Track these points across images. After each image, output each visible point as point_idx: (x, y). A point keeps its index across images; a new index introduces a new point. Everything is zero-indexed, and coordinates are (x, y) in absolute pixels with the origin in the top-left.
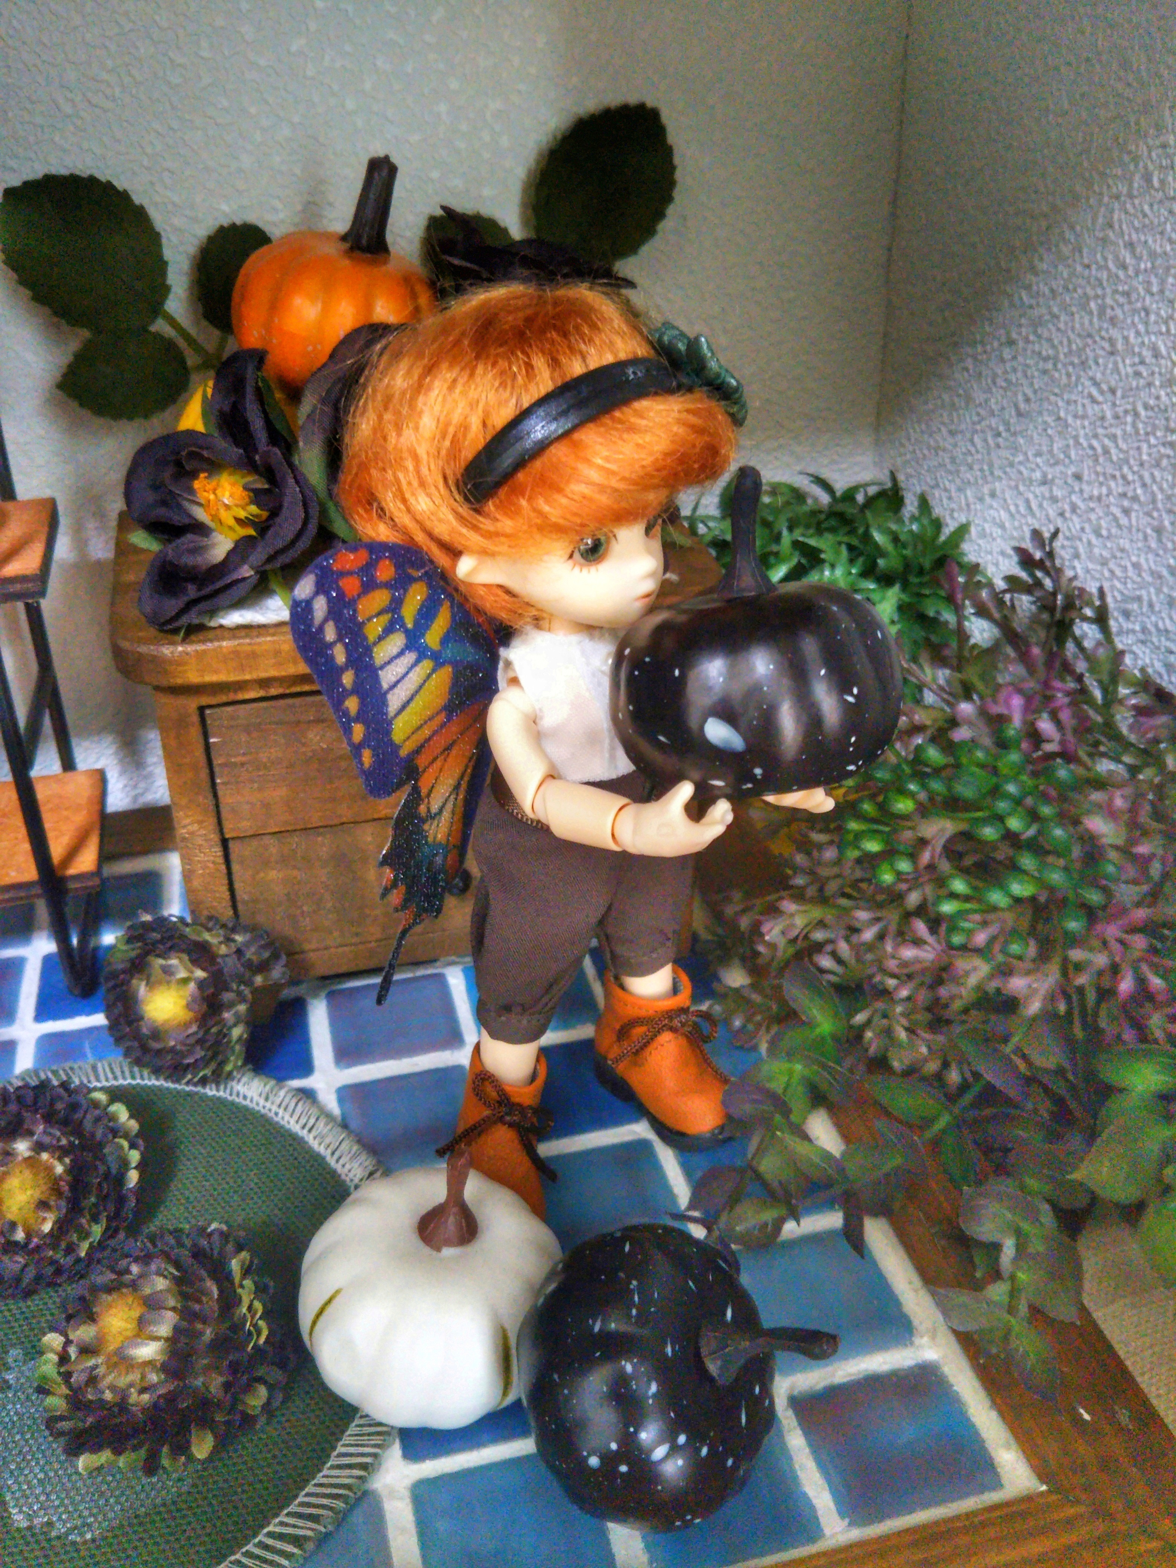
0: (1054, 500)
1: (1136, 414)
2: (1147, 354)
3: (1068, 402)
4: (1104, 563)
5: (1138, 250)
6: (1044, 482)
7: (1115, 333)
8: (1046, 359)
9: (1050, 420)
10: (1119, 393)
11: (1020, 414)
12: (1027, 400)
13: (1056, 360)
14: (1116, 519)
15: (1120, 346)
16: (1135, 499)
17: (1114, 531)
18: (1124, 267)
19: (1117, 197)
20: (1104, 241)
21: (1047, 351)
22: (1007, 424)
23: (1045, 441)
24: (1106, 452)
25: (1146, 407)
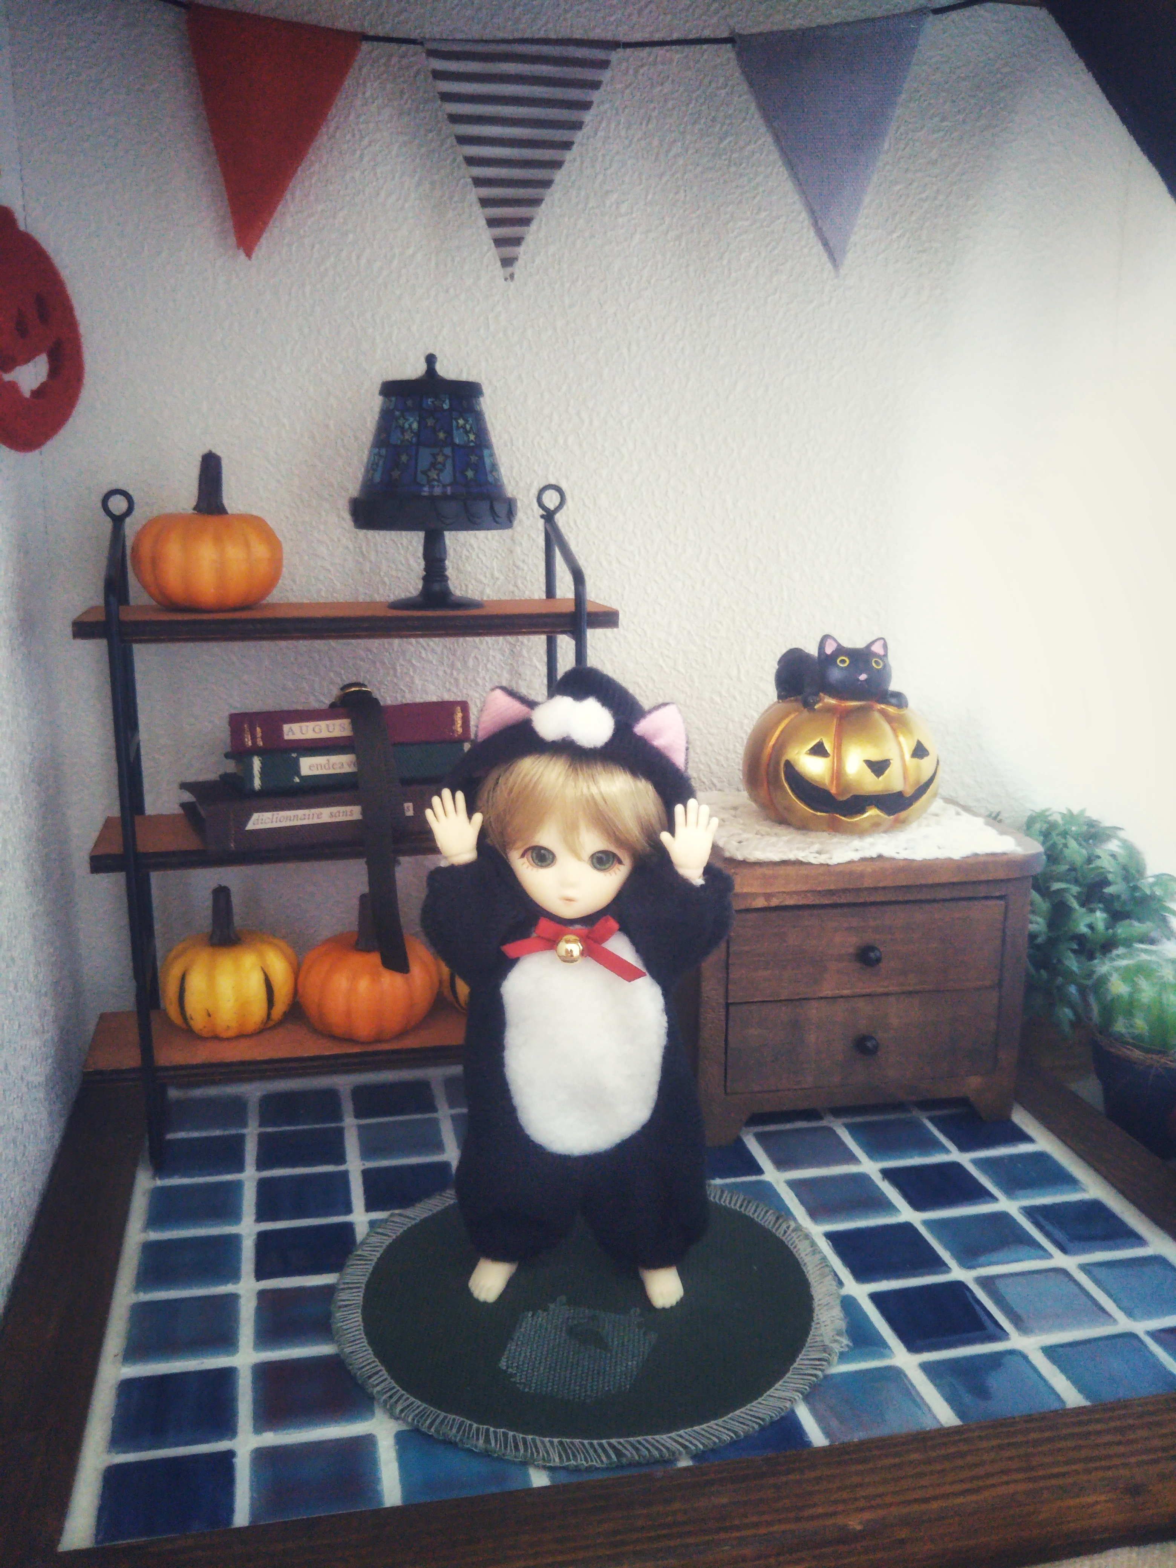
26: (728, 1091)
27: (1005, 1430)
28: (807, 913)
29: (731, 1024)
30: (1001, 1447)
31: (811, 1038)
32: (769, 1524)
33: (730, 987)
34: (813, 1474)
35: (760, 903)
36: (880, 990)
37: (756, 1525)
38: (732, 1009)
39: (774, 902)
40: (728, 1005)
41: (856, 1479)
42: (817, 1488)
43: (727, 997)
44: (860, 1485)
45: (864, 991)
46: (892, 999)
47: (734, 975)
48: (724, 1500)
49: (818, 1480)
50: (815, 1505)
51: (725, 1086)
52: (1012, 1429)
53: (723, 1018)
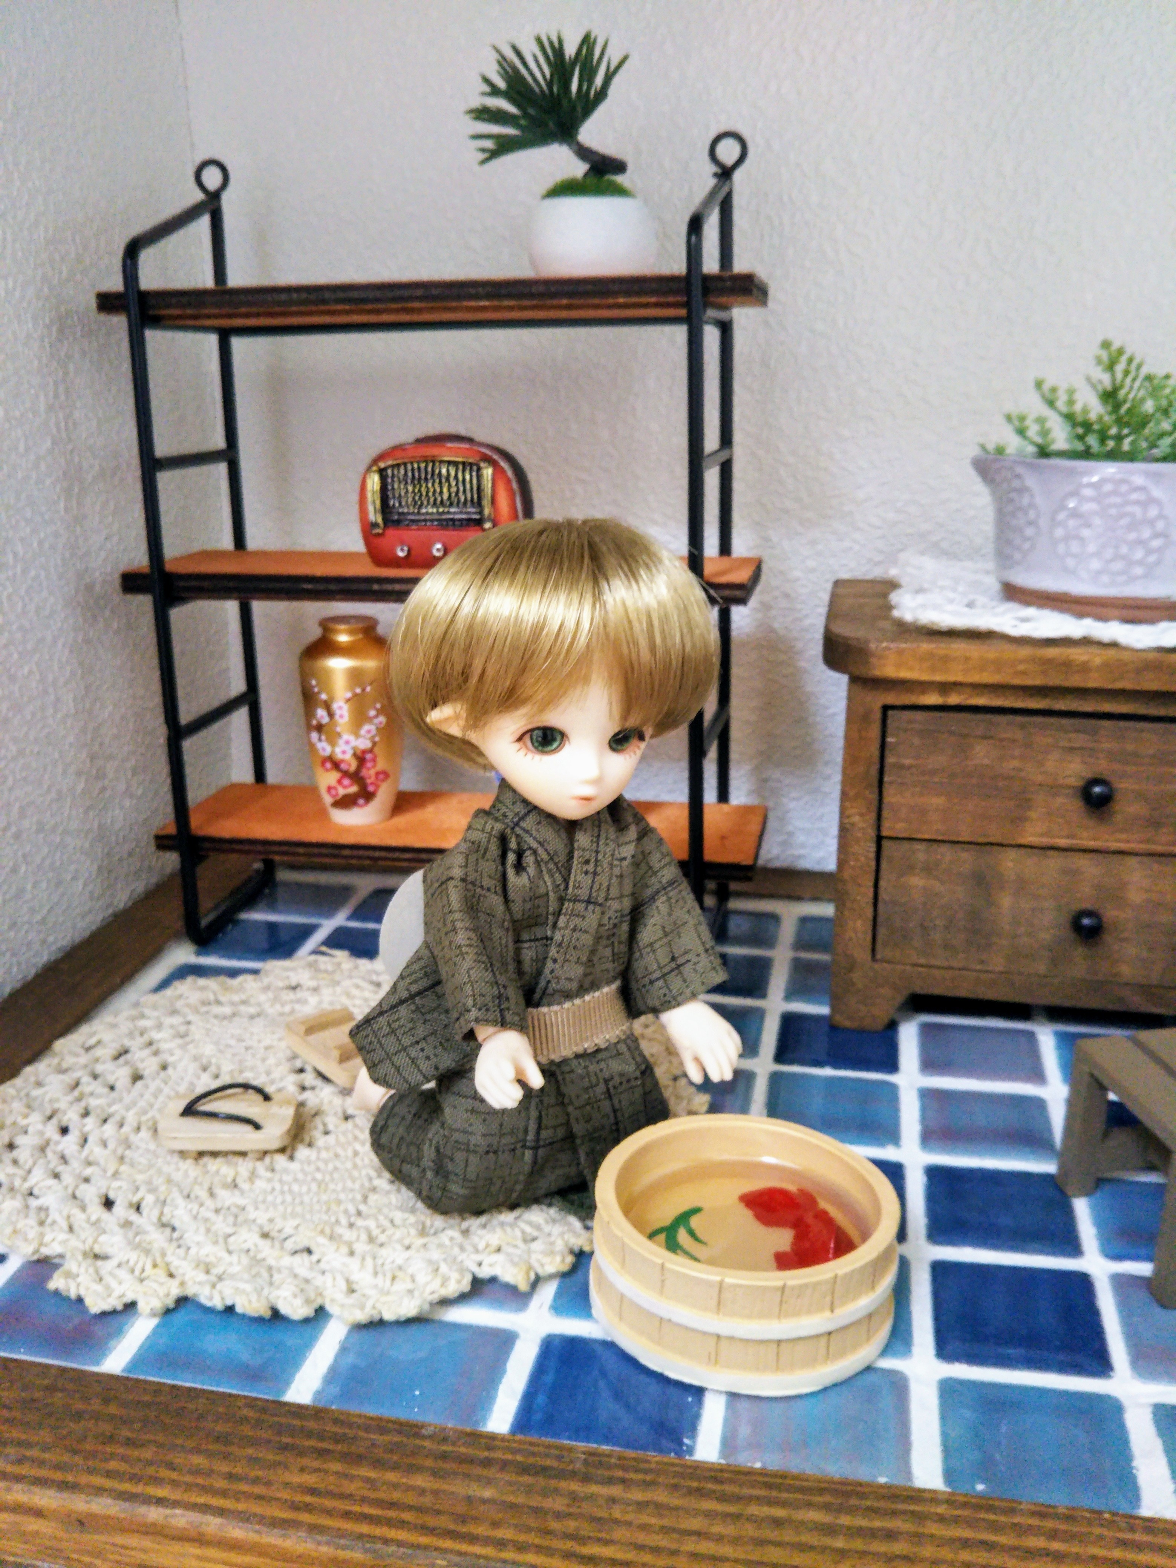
26: (878, 956)
27: (992, 1517)
28: (1003, 719)
29: (884, 865)
30: (965, 1544)
31: (1006, 901)
32: (521, 1548)
33: (885, 813)
34: (638, 1495)
35: (933, 699)
36: (1115, 846)
37: (501, 1544)
38: (885, 844)
39: (954, 699)
40: (879, 839)
41: (696, 1524)
42: (630, 1517)
43: (879, 828)
44: (698, 1533)
45: (1091, 844)
46: (1133, 861)
47: (891, 796)
48: (487, 1493)
49: (641, 1506)
50: (607, 1543)
51: (873, 950)
52: (1002, 1519)
53: (872, 855)
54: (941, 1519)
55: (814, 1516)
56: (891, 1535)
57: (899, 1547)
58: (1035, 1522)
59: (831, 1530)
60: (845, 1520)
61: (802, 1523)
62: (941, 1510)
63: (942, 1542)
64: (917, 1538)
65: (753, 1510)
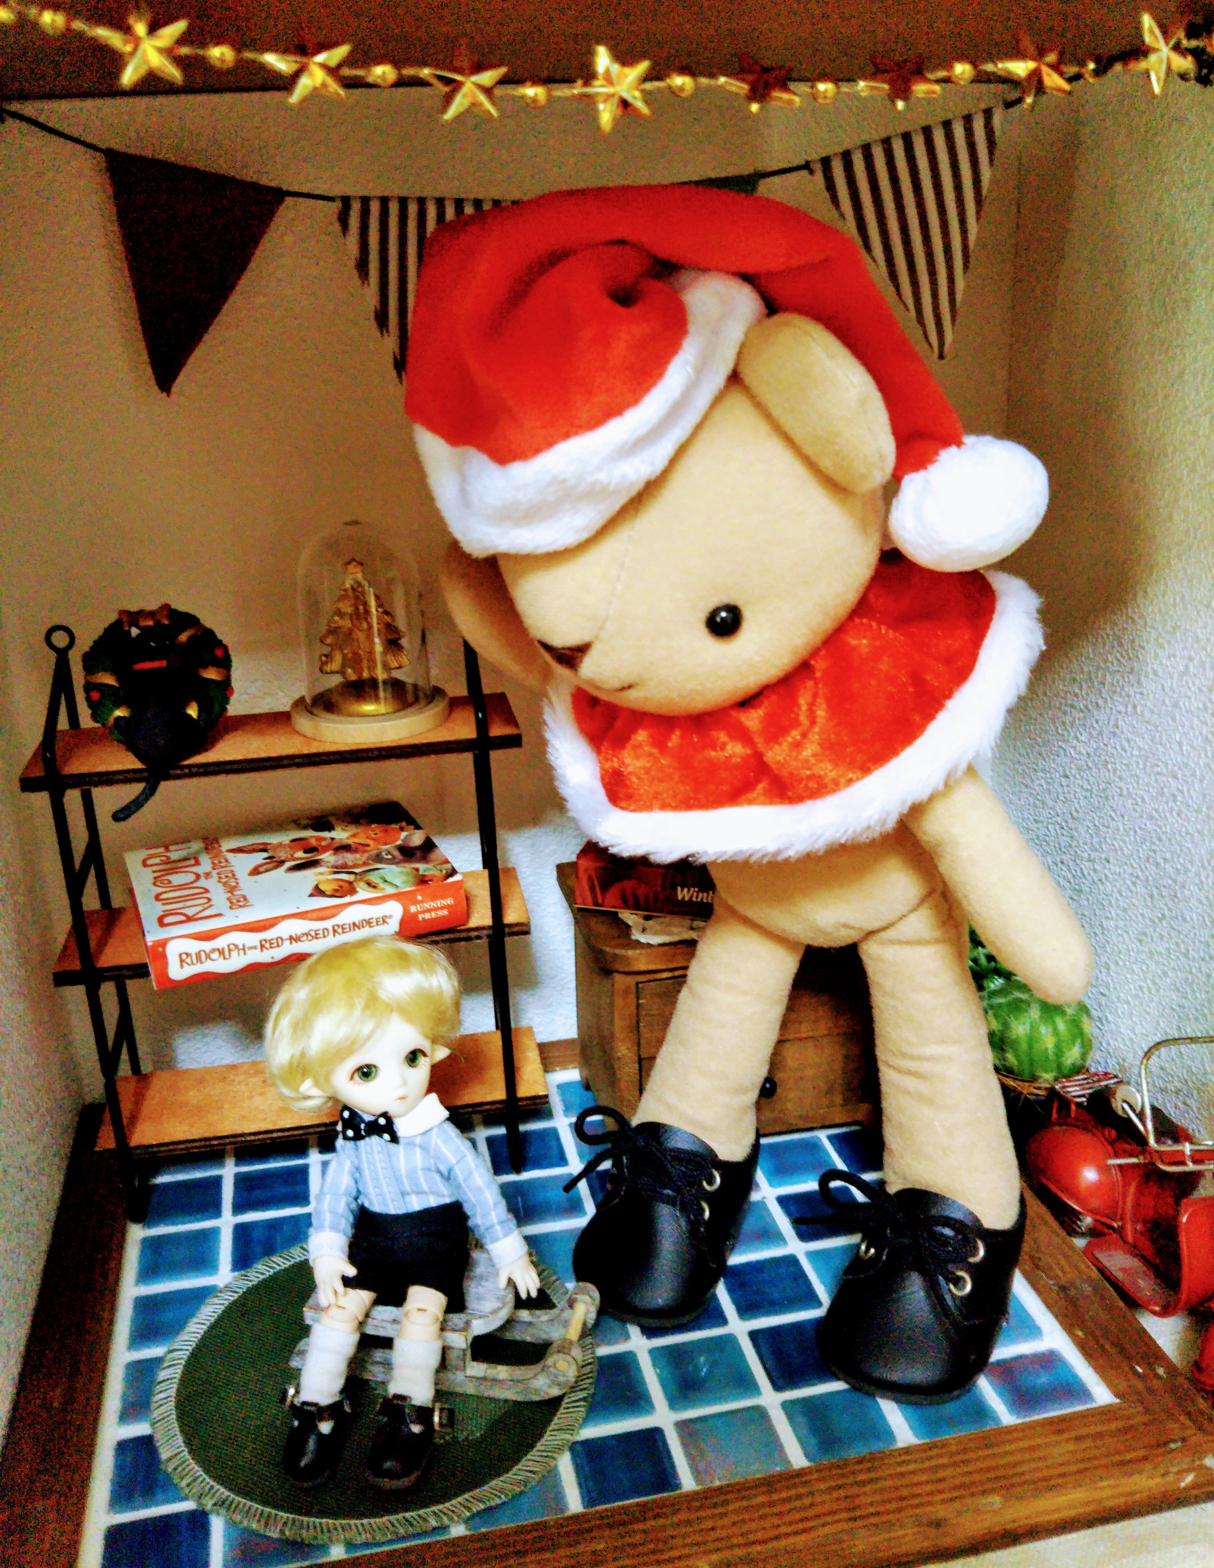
0: (1095, 870)
1: (1135, 832)
2: (1139, 800)
3: (1100, 817)
4: (1125, 910)
5: (1132, 743)
6: (1089, 860)
7: (1122, 785)
8: (1087, 790)
9: (1090, 825)
10: (1126, 818)
11: (1073, 818)
12: (1077, 811)
13: (1091, 791)
14: (1129, 887)
15: (1125, 792)
16: (1138, 877)
17: (1129, 894)
18: (1124, 750)
19: (1120, 713)
20: (1114, 733)
21: (1086, 786)
22: (1066, 822)
23: (1088, 836)
24: (1121, 849)
25: (1140, 828)
27: (838, 1471)
29: (644, 1075)
30: (834, 1488)
33: (642, 1045)
34: (674, 1519)
35: (666, 975)
39: (677, 974)
40: (640, 1061)
42: (676, 1532)
43: (639, 1054)
44: (712, 1529)
46: (788, 1045)
47: (645, 1034)
48: (601, 1546)
49: (678, 1525)
52: (843, 1471)
53: (637, 1071)
54: (818, 1480)
55: (761, 1499)
56: (800, 1497)
57: (807, 1501)
58: (857, 1467)
59: (772, 1504)
60: (775, 1497)
61: (757, 1505)
62: (815, 1476)
63: (823, 1492)
64: (812, 1494)
65: (731, 1507)
